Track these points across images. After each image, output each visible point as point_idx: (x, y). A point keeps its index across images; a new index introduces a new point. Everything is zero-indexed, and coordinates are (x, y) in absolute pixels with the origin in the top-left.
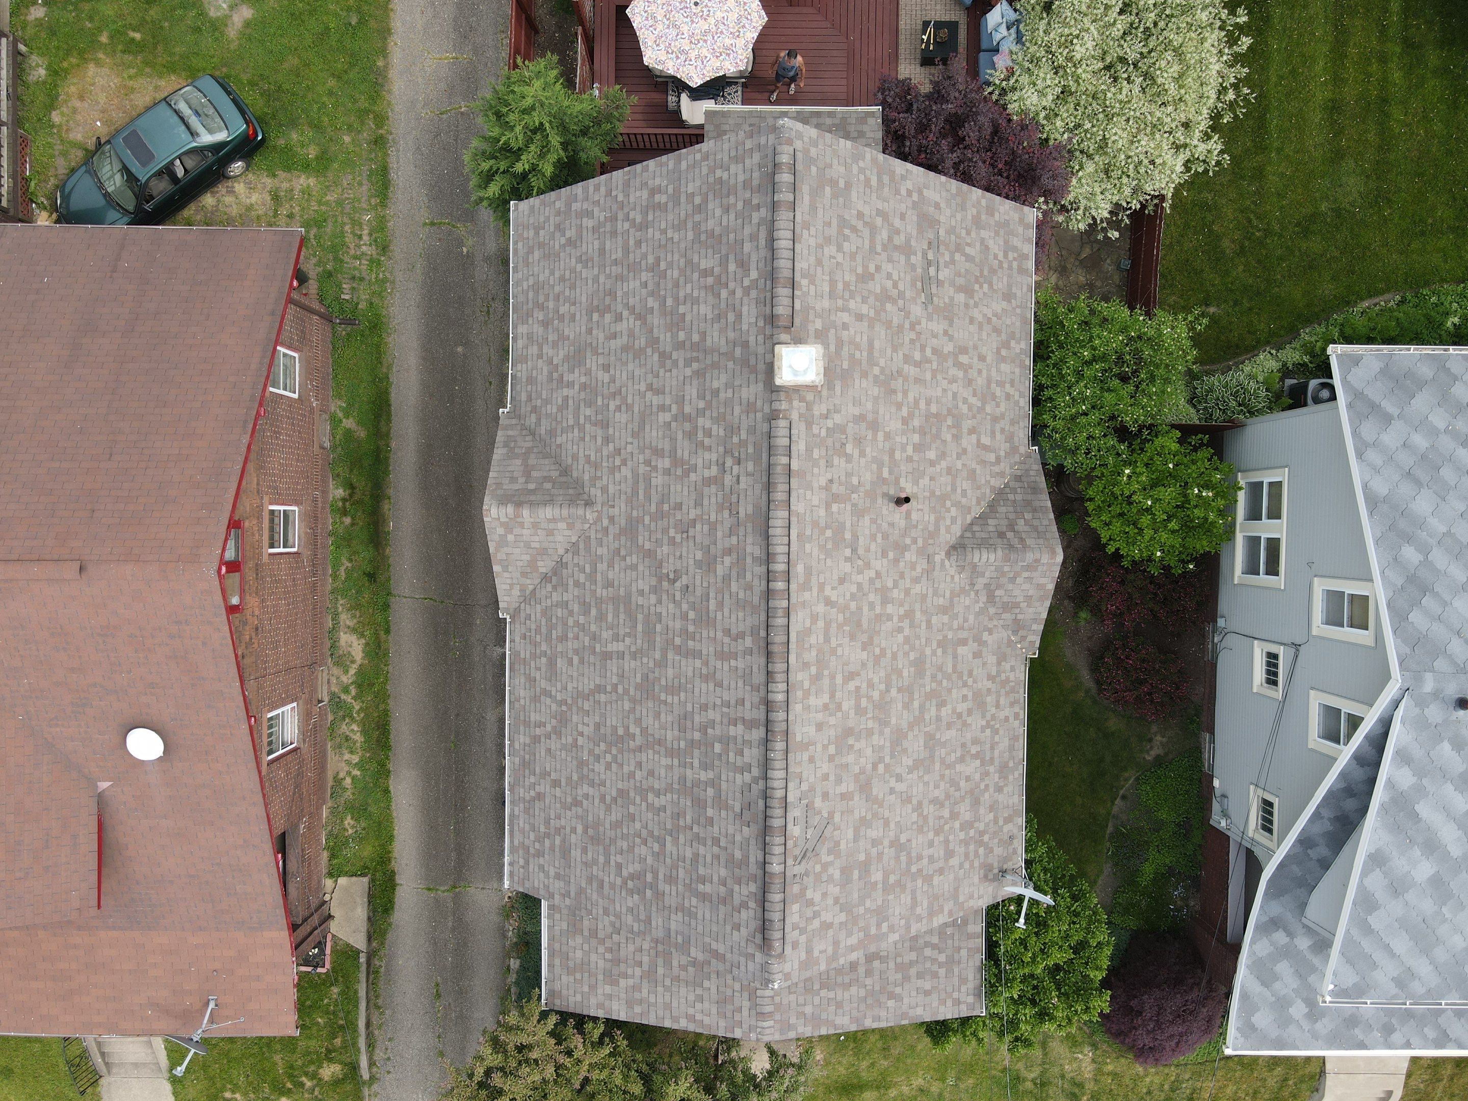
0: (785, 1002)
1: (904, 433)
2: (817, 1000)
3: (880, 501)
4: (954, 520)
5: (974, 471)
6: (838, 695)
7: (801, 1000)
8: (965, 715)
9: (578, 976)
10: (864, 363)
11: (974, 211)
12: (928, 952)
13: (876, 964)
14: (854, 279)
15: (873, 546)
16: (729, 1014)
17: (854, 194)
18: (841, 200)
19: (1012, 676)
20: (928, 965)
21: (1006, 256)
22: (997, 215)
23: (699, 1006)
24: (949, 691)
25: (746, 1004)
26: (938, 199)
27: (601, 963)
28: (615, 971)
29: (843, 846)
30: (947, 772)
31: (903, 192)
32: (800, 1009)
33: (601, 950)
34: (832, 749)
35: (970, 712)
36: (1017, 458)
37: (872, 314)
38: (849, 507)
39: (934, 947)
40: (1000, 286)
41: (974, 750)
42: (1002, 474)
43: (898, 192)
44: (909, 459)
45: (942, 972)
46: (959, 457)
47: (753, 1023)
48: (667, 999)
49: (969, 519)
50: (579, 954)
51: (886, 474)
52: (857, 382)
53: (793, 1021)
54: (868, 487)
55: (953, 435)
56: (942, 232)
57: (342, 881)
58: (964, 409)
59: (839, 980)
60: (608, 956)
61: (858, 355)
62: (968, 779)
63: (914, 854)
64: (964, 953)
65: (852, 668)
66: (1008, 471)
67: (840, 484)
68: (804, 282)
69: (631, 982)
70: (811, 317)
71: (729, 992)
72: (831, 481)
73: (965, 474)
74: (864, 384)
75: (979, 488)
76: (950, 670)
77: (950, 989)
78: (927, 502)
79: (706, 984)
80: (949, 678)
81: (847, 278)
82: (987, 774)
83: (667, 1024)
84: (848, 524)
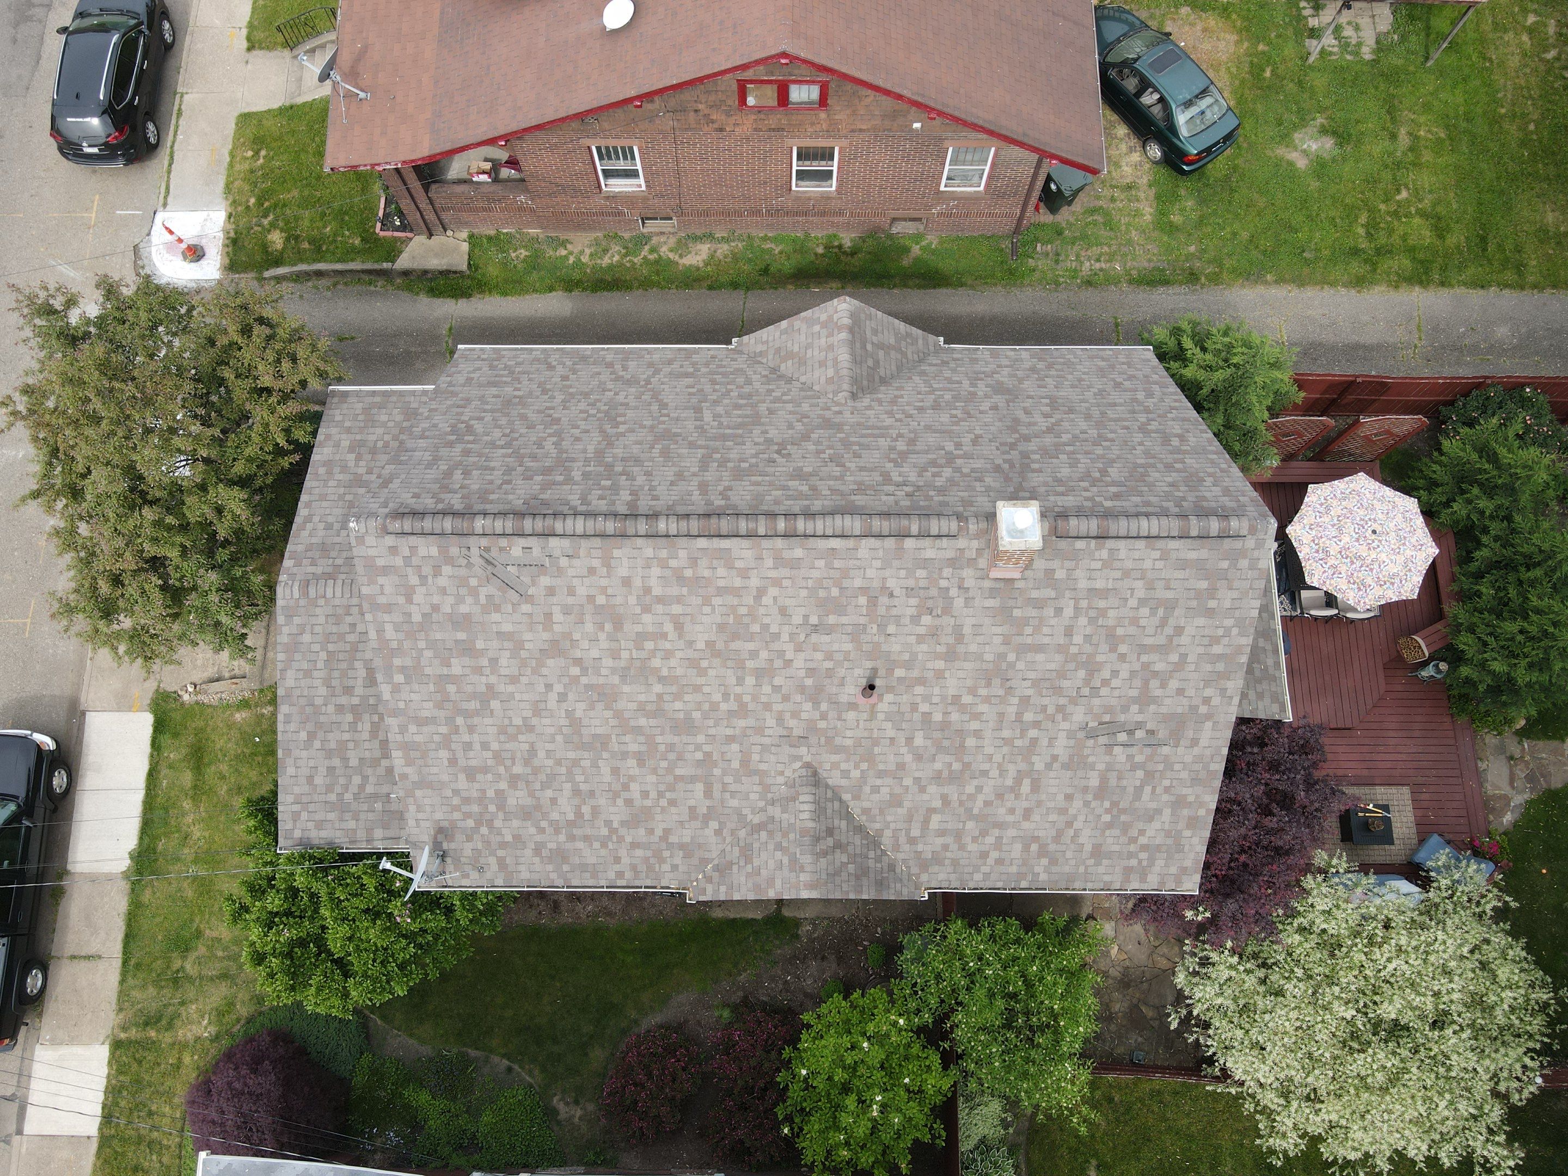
0: (318, 611)
1: (944, 698)
3: (869, 664)
4: (845, 774)
5: (900, 805)
6: (659, 608)
7: (318, 629)
8: (625, 795)
9: (361, 418)
10: (1019, 639)
11: (1191, 799)
14: (1111, 623)
15: (819, 656)
16: (309, 554)
17: (1201, 621)
18: (1194, 603)
19: (666, 867)
21: (1144, 848)
22: (1187, 833)
24: (654, 771)
25: (319, 570)
26: (1204, 742)
29: (496, 617)
30: (563, 770)
31: (1208, 692)
32: (308, 628)
34: (601, 600)
35: (629, 802)
36: (914, 870)
37: (1074, 650)
38: (862, 620)
39: (362, 787)
40: (1110, 840)
41: (586, 810)
42: (896, 848)
43: (1207, 683)
44: (914, 707)
45: (332, 797)
46: (917, 780)
47: (298, 577)
48: (332, 497)
49: (846, 797)
50: (384, 418)
51: (899, 673)
52: (998, 630)
53: (297, 620)
54: (884, 647)
55: (940, 772)
56: (1165, 750)
57: (465, 247)
58: (970, 789)
61: (1029, 630)
62: (554, 801)
63: (476, 720)
64: (352, 824)
65: (688, 627)
66: (900, 856)
67: (889, 608)
68: (1104, 554)
69: (351, 464)
70: (1068, 564)
72: (891, 595)
73: (898, 790)
74: (998, 640)
75: (882, 812)
76: (679, 772)
77: (311, 808)
78: (866, 734)
80: (669, 770)
81: (1111, 613)
82: (557, 831)
84: (844, 620)
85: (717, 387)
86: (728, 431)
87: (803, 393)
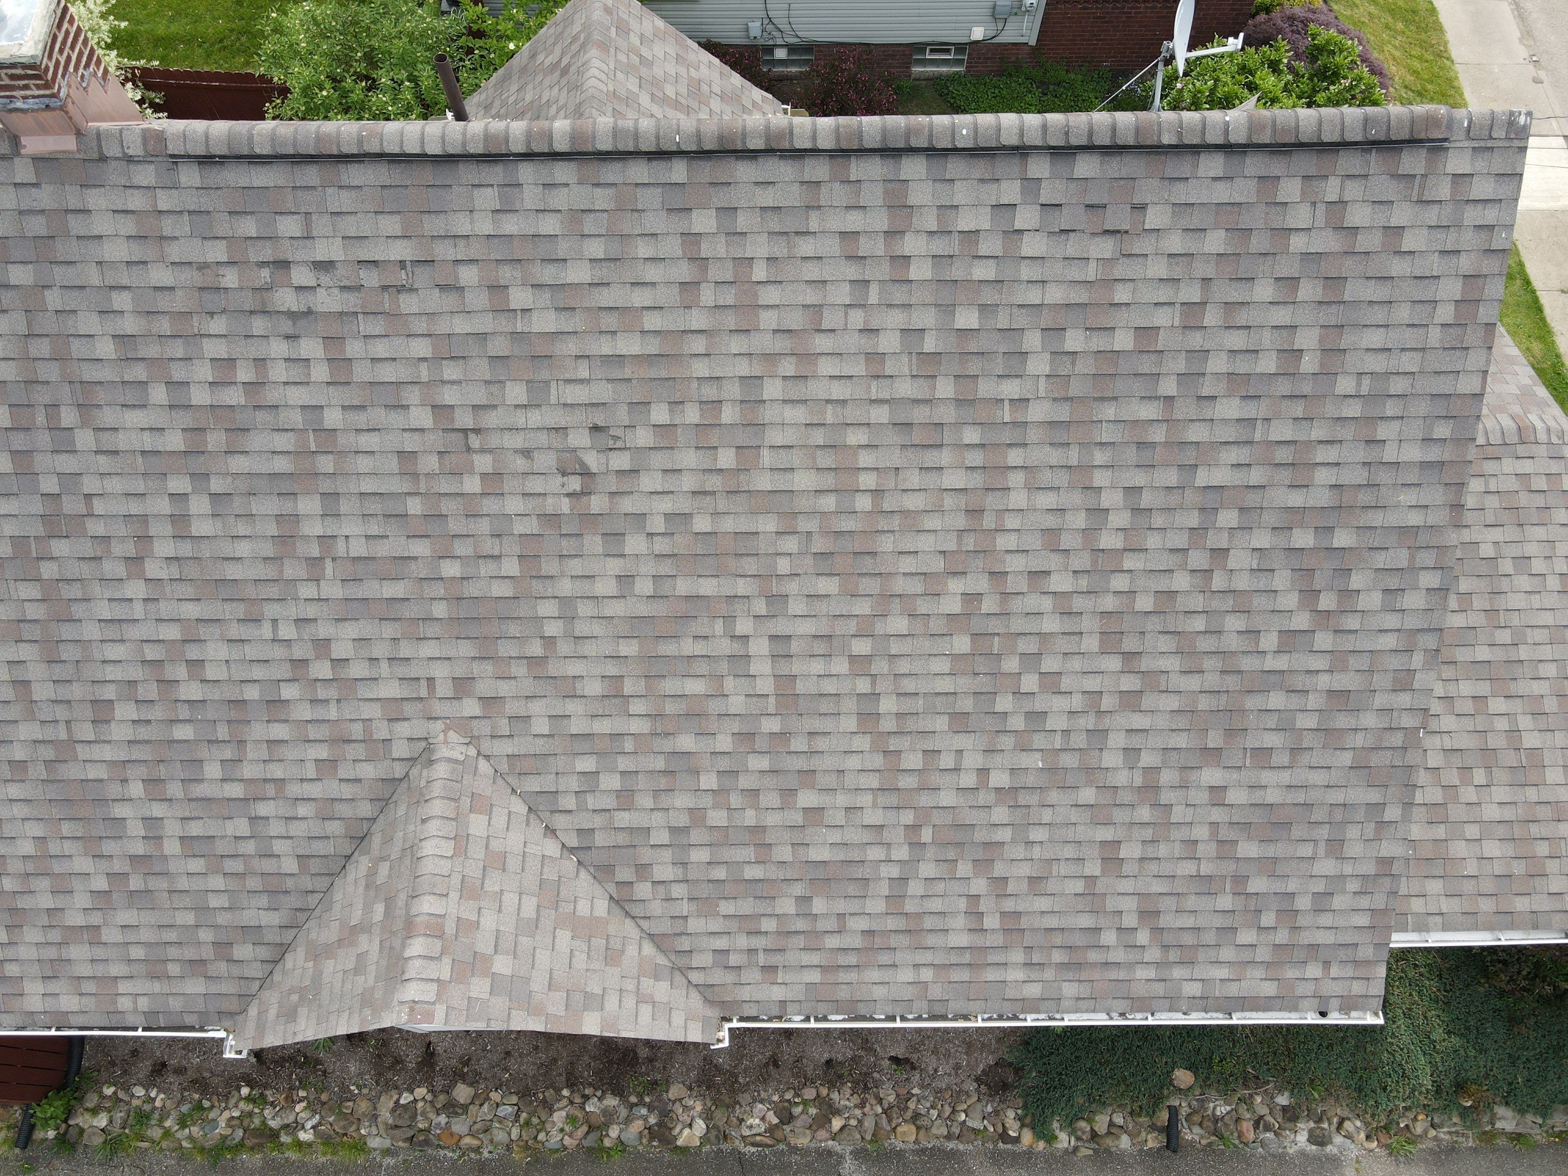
16: (1539, 501)
25: (1508, 465)
27: (1501, 793)
28: (1510, 759)
33: (1469, 794)
47: (1545, 450)
50: (1492, 848)
60: (1479, 777)
69: (1525, 722)
71: (1493, 502)
85: (750, 817)
86: (707, 587)
87: (546, 783)
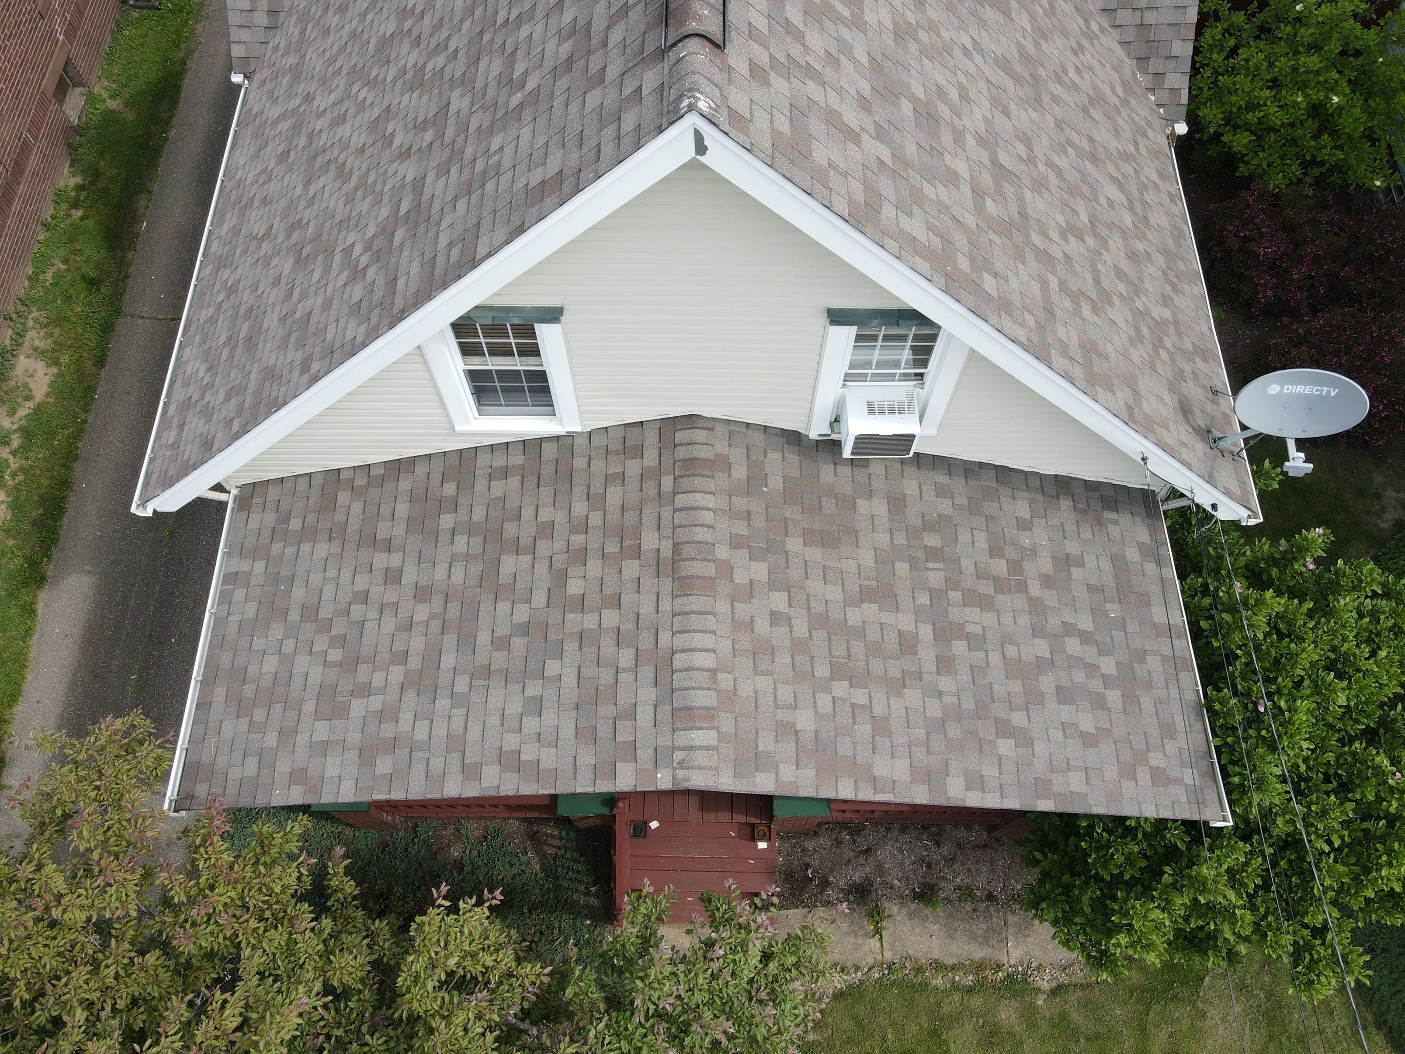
0: (745, 690)
2: (824, 701)
7: (785, 693)
9: (259, 715)
12: (1073, 645)
13: (959, 647)
16: (604, 731)
20: (1079, 676)
23: (531, 724)
25: (647, 694)
27: (315, 675)
28: (345, 685)
30: (1071, 151)
32: (781, 715)
33: (321, 644)
39: (1086, 638)
45: (1114, 697)
47: (665, 740)
48: (458, 721)
50: (271, 664)
53: (767, 743)
59: (876, 666)
60: (335, 655)
62: (1110, 203)
64: (1154, 663)
69: (376, 702)
71: (606, 676)
77: (1139, 743)
79: (553, 667)
83: (453, 788)
